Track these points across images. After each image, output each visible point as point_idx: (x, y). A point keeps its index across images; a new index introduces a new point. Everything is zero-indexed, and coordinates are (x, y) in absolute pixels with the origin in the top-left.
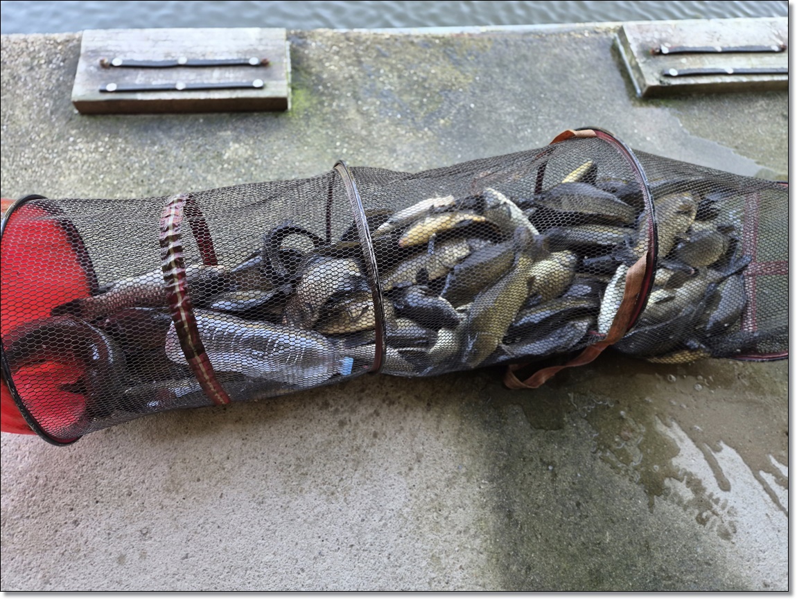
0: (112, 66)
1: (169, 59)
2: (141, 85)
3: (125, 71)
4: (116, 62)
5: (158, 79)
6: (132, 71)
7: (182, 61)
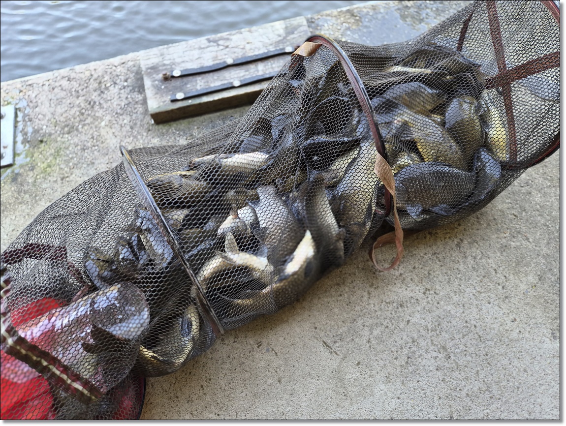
0: (173, 77)
1: (218, 62)
2: (203, 89)
3: (185, 80)
4: (177, 73)
5: (215, 81)
6: (190, 78)
7: (230, 61)
